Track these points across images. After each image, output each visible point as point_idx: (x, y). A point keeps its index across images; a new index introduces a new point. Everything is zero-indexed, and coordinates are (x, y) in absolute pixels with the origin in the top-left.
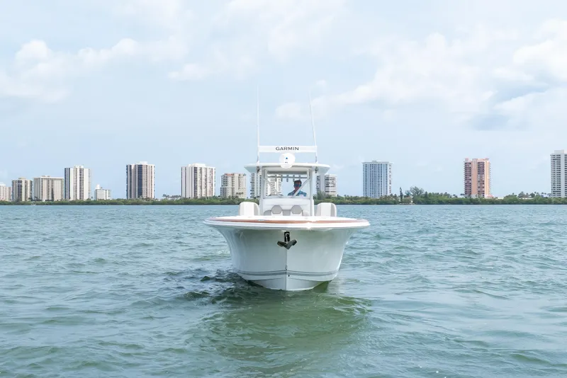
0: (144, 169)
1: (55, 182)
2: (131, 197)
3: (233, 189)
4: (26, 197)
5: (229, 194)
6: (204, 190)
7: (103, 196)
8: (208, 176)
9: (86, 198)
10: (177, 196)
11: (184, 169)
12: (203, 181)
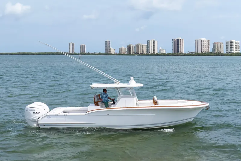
0: (180, 41)
1: (143, 46)
2: (174, 52)
3: (218, 49)
4: (132, 52)
5: (216, 51)
6: (205, 50)
7: (163, 52)
8: (207, 44)
9: (156, 52)
10: (194, 52)
11: (196, 41)
12: (205, 46)
